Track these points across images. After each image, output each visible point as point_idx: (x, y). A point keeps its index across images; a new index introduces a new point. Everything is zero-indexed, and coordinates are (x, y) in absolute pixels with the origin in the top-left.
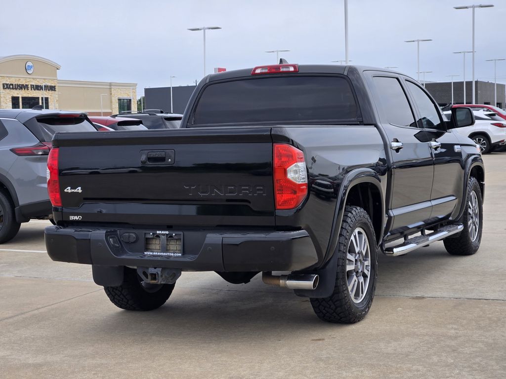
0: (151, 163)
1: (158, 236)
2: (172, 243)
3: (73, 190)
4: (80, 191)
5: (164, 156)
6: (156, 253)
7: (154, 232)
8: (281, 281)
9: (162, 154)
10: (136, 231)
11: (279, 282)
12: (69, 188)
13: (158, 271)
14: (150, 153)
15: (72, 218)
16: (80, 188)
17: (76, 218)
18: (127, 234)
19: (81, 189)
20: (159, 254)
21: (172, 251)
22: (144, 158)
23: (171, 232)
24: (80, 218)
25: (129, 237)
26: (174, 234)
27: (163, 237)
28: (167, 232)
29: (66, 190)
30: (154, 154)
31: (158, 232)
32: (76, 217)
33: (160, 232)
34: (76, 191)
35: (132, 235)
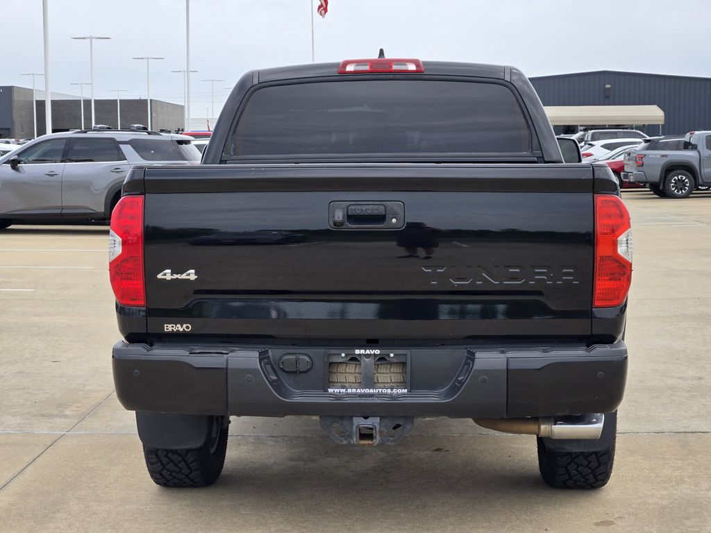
0: (354, 226)
1: (354, 359)
2: (382, 369)
3: (175, 276)
4: (193, 277)
5: (384, 213)
6: (354, 390)
7: (350, 352)
8: (543, 427)
9: (379, 210)
10: (310, 351)
11: (539, 428)
12: (169, 271)
13: (374, 422)
14: (353, 207)
15: (169, 328)
16: (193, 271)
17: (180, 328)
18: (292, 357)
19: (196, 274)
20: (359, 391)
21: (382, 385)
22: (339, 215)
23: (385, 352)
24: (187, 327)
25: (297, 361)
26: (392, 355)
27: (366, 359)
28: (377, 352)
29: (160, 276)
30: (364, 208)
31: (357, 352)
32: (179, 325)
33: (362, 351)
34: (184, 276)
35: (303, 357)
